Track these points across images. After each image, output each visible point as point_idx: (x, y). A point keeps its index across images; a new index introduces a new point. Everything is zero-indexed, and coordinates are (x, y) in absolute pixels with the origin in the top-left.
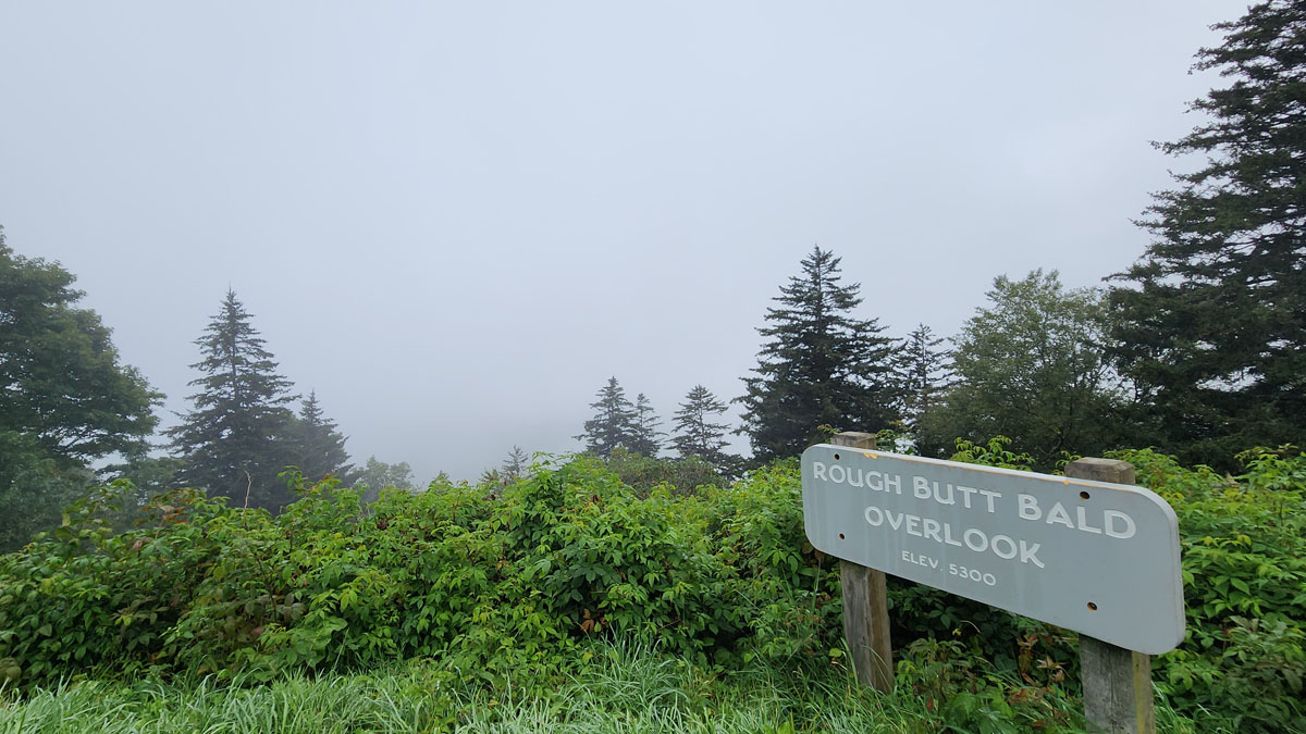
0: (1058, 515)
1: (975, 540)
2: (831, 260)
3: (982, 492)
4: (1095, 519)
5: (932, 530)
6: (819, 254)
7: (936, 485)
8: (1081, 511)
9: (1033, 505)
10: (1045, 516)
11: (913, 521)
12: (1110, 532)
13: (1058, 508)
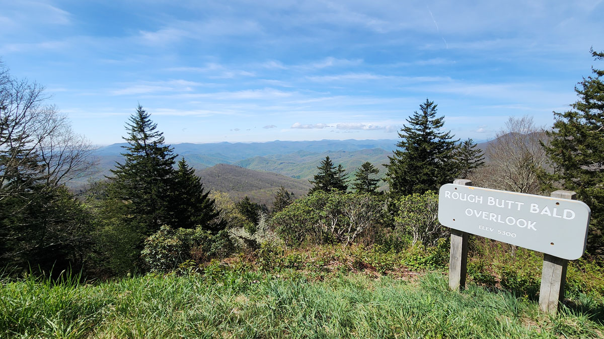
0: (546, 211)
1: (511, 221)
2: (433, 105)
3: (516, 203)
4: (560, 213)
5: (493, 217)
6: (428, 102)
7: (497, 200)
8: (555, 210)
9: (536, 208)
10: (541, 211)
11: (485, 214)
12: (565, 217)
13: (547, 208)
